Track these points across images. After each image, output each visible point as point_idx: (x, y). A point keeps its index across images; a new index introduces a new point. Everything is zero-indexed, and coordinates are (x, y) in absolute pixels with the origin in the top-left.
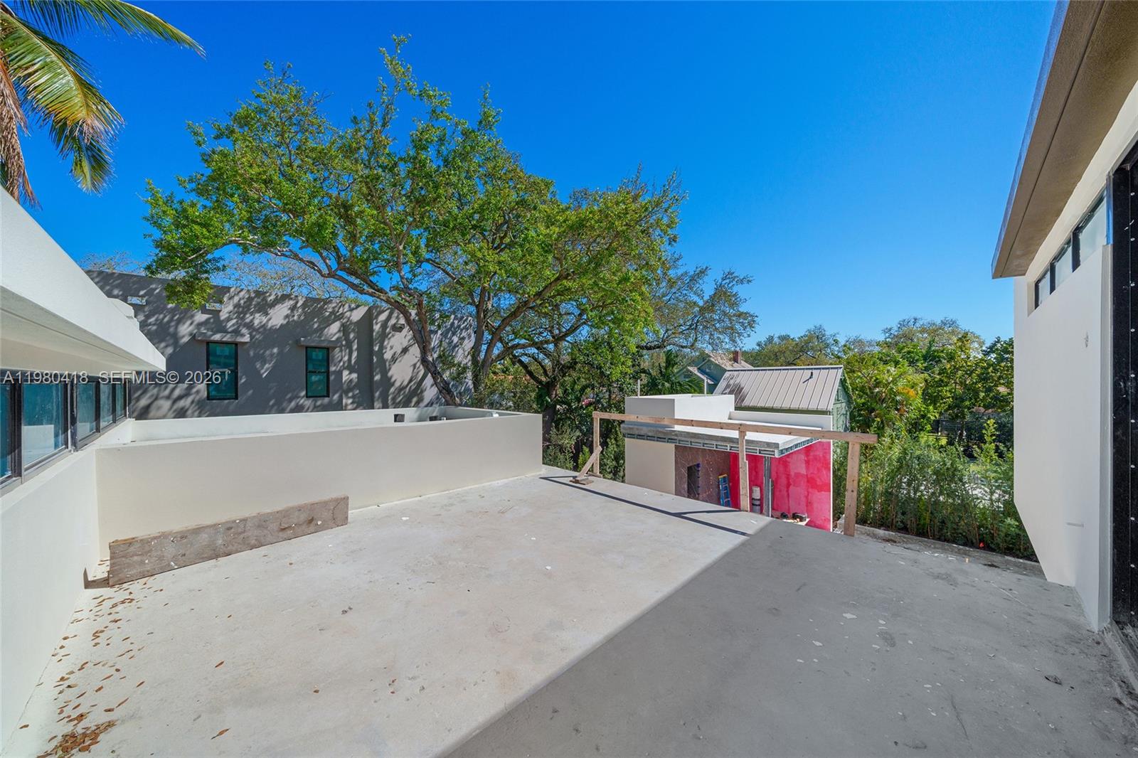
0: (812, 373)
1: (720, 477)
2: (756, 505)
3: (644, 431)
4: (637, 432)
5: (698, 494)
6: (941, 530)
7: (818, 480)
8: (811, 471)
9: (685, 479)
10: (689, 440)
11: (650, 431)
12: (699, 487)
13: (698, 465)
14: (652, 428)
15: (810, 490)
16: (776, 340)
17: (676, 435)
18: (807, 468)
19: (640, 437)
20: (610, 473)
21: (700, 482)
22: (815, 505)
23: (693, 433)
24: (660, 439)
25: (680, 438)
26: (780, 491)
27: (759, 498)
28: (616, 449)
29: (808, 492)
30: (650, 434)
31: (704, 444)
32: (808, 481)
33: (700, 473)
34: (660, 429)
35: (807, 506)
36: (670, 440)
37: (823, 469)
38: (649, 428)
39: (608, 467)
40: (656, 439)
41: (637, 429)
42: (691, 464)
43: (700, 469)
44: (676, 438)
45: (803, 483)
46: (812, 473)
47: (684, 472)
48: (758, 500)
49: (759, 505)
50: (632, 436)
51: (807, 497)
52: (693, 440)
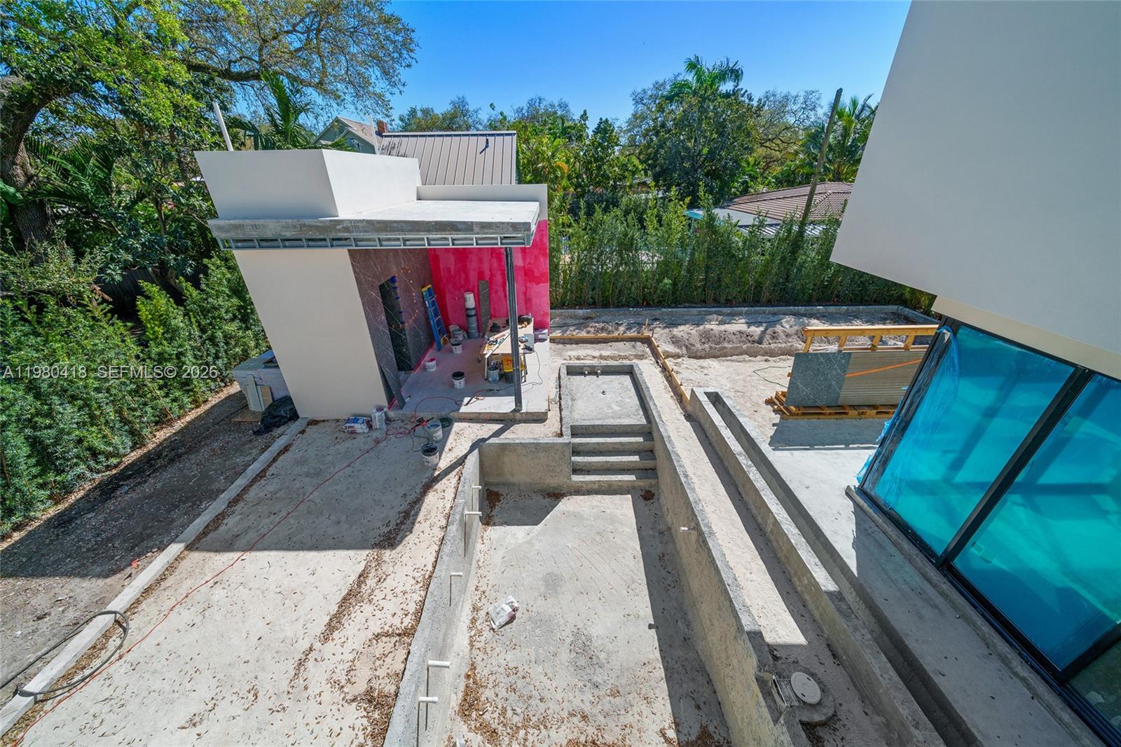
0: (487, 140)
1: (423, 290)
2: (472, 316)
3: (272, 228)
4: (255, 234)
5: (403, 323)
6: (619, 297)
7: (536, 271)
8: (528, 261)
9: (380, 307)
10: (376, 236)
11: (287, 227)
12: (401, 313)
13: (393, 280)
14: (290, 221)
15: (528, 284)
16: (419, 114)
17: (347, 229)
18: (524, 258)
19: (267, 243)
20: (232, 320)
21: (402, 305)
22: (535, 301)
23: (379, 222)
24: (313, 242)
25: (355, 235)
26: (496, 292)
27: (473, 306)
28: (229, 276)
29: (526, 287)
30: (288, 234)
31: (405, 240)
32: (526, 274)
33: (398, 291)
34: (308, 222)
35: (526, 304)
36: (336, 242)
37: (541, 257)
38: (283, 222)
39: (223, 311)
40: (305, 243)
41: (255, 227)
42: (383, 281)
43: (397, 284)
44: (346, 235)
45: (520, 277)
46: (529, 264)
47: (375, 294)
48: (474, 309)
49: (475, 315)
50: (247, 243)
51: (525, 293)
52: (383, 236)
